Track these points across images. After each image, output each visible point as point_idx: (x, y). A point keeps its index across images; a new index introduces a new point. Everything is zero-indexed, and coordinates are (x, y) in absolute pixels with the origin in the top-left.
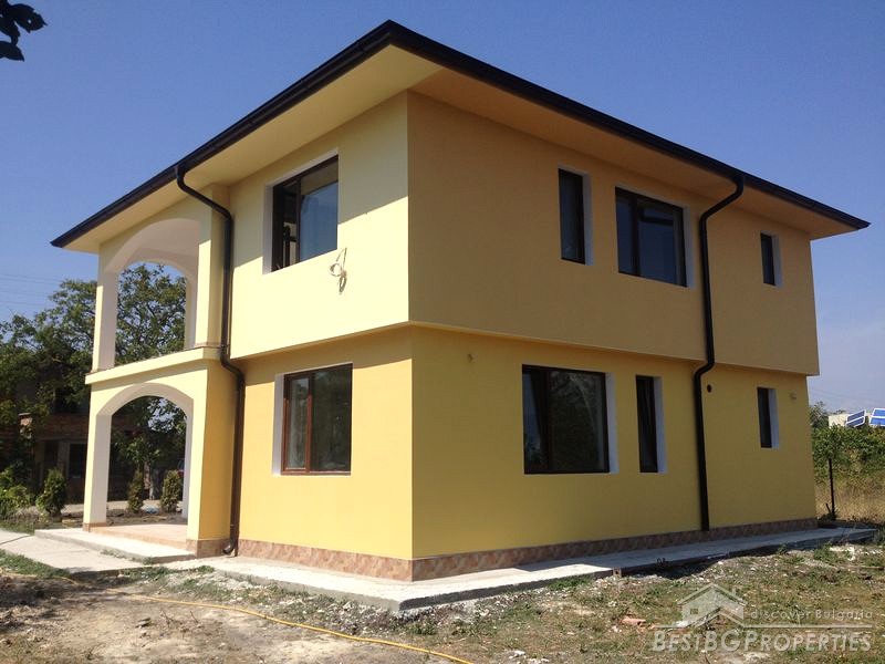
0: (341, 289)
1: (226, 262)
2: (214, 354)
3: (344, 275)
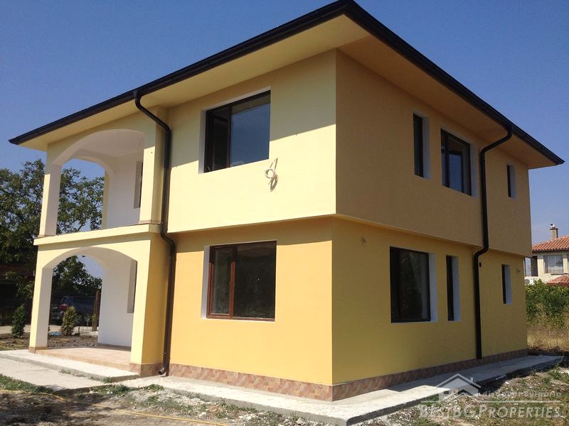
0: (272, 188)
1: (166, 163)
2: (156, 229)
3: (275, 178)
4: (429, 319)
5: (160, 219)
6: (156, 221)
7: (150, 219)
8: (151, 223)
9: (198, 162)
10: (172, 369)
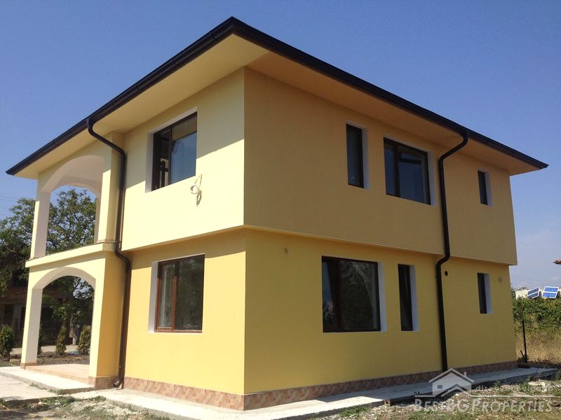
0: (198, 203)
1: (121, 185)
2: (110, 248)
3: (200, 193)
4: (379, 329)
5: (115, 238)
6: (112, 240)
7: (105, 238)
8: (106, 242)
9: (144, 182)
10: (126, 382)
